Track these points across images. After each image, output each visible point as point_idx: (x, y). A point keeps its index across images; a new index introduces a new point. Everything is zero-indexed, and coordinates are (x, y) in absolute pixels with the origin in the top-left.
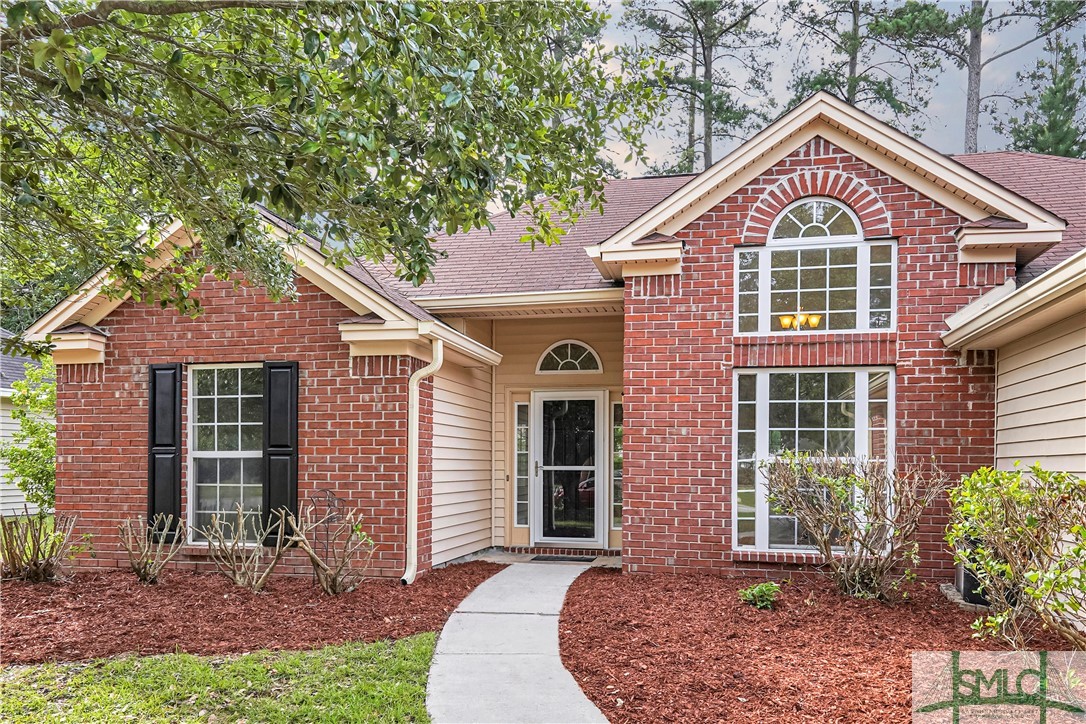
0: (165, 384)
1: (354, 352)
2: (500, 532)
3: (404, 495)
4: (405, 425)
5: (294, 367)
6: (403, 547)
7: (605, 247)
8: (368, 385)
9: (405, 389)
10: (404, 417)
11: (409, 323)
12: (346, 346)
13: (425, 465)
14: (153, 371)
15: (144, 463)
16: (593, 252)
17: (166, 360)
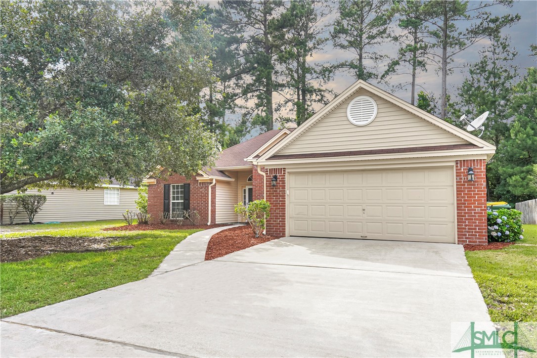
0: (167, 188)
1: (199, 181)
2: (240, 219)
3: (208, 208)
4: (208, 195)
5: (189, 184)
6: (208, 218)
7: (248, 158)
8: (202, 188)
9: (208, 188)
10: (208, 193)
11: (207, 176)
12: (198, 180)
13: (213, 203)
14: (165, 185)
15: (163, 203)
16: (245, 160)
17: (167, 183)
